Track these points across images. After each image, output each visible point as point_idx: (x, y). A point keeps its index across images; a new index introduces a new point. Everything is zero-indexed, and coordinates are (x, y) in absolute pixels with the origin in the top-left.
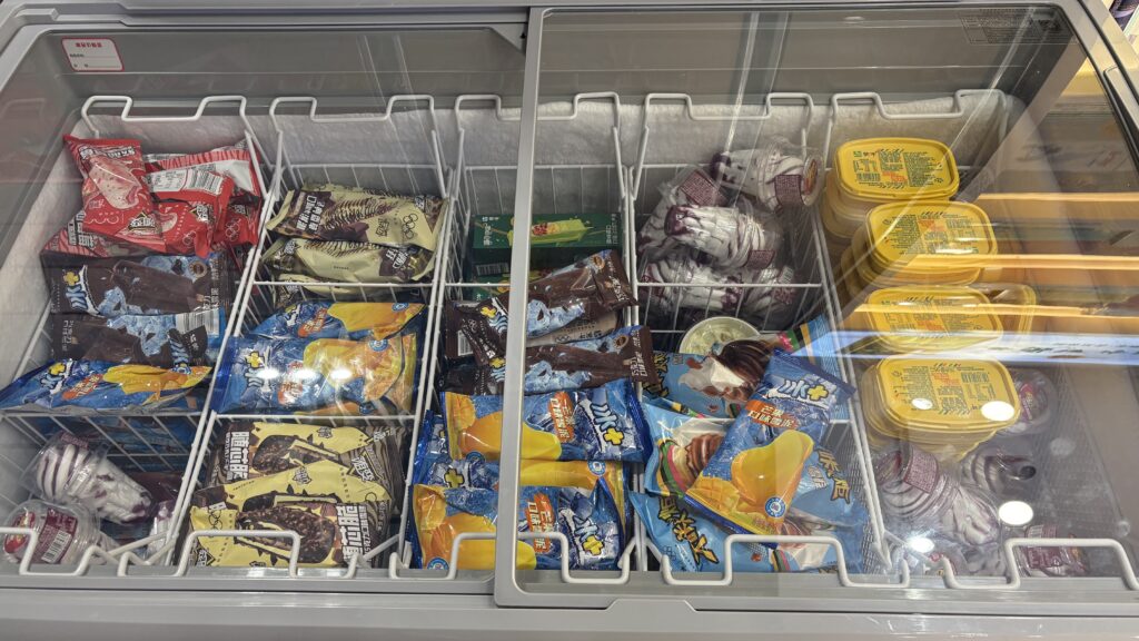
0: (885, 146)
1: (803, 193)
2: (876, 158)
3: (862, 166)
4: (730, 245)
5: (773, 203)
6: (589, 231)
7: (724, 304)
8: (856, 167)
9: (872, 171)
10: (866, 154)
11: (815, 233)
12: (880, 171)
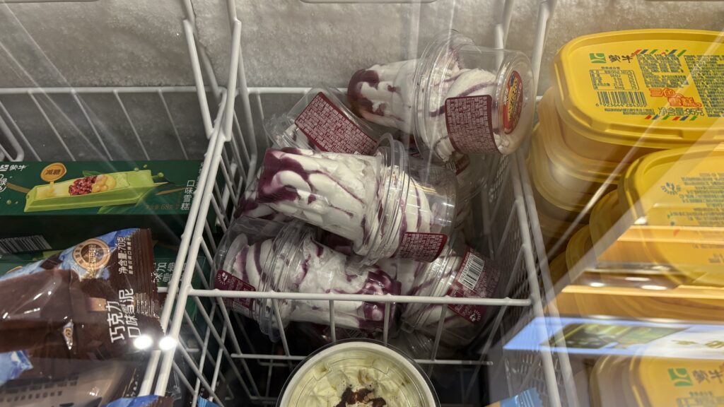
0: (649, 45)
1: (497, 131)
2: (634, 65)
3: (606, 78)
4: (364, 221)
5: (445, 149)
6: (159, 189)
7: (361, 321)
8: (596, 80)
9: (628, 87)
10: (613, 59)
11: (519, 201)
12: (643, 88)
